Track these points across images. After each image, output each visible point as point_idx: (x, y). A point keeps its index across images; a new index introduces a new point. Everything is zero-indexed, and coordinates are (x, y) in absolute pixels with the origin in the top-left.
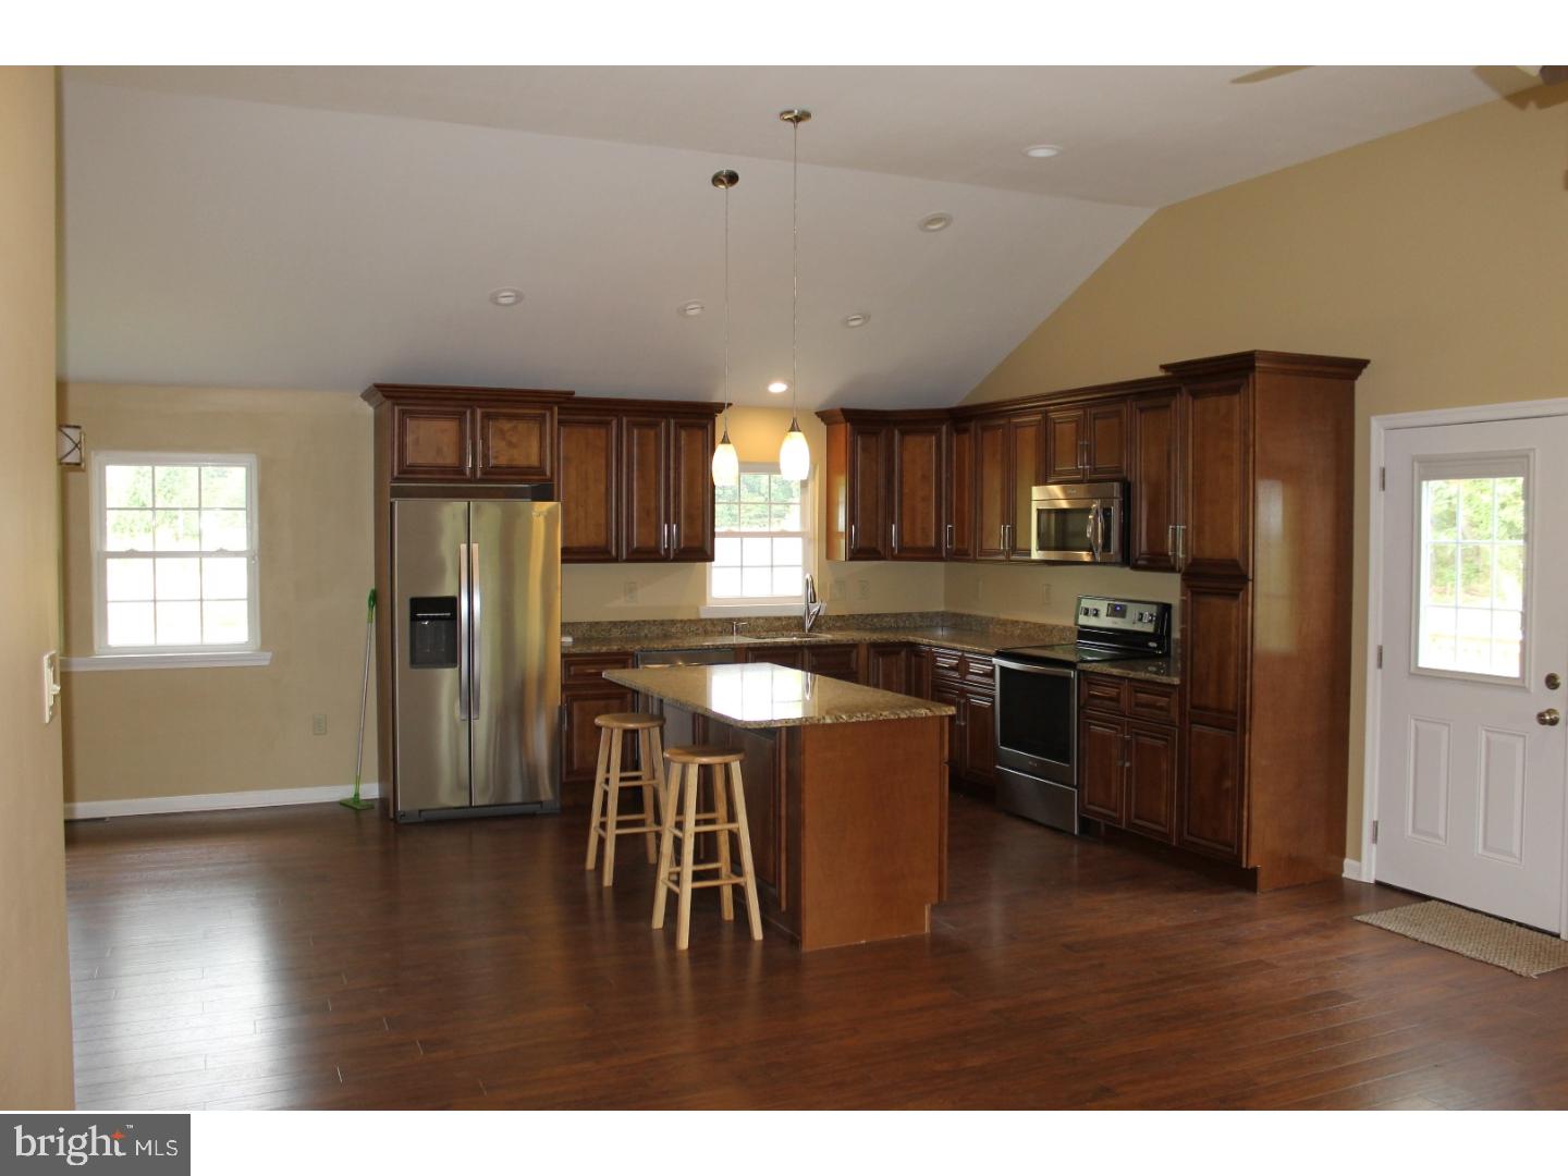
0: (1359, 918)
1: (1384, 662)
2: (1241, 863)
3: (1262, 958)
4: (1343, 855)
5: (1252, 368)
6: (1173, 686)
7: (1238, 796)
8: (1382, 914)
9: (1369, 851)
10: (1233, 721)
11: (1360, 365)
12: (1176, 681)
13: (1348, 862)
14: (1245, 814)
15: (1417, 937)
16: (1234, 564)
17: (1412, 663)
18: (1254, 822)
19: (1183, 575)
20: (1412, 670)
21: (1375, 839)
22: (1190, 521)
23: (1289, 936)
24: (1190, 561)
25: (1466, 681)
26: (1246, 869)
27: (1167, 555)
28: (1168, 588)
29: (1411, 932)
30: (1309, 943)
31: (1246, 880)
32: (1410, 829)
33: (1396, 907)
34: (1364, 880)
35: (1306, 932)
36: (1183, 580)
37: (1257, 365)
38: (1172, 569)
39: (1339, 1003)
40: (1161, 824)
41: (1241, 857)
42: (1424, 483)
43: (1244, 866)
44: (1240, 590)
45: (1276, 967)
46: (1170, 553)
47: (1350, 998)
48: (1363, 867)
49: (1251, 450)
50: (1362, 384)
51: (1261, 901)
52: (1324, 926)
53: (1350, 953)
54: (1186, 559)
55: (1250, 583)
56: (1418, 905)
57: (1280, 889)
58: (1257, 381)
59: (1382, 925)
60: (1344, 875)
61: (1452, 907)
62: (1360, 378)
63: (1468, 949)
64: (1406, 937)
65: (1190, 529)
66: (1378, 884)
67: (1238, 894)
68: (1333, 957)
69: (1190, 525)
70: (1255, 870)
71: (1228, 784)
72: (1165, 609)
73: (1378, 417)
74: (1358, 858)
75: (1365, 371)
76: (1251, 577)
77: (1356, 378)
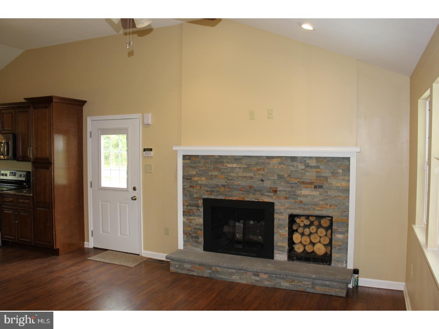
0: (88, 259)
1: (92, 186)
2: (54, 247)
3: (60, 275)
4: (84, 241)
5: (52, 101)
6: (31, 196)
7: (51, 228)
8: (95, 256)
9: (91, 239)
10: (49, 205)
11: (85, 102)
12: (31, 195)
13: (86, 243)
14: (54, 233)
15: (104, 261)
16: (48, 159)
17: (100, 186)
18: (57, 235)
19: (32, 162)
20: (100, 188)
21: (92, 236)
22: (34, 146)
23: (68, 267)
24: (34, 158)
25: (114, 190)
26: (55, 249)
27: (28, 156)
28: (28, 167)
29: (102, 260)
30: (74, 268)
31: (56, 253)
32: (101, 232)
33: (99, 254)
34: (90, 247)
35: (73, 265)
36: (32, 164)
37: (54, 100)
38: (29, 161)
39: (82, 285)
40: (29, 239)
41: (54, 246)
42: (102, 136)
43: (55, 248)
44: (50, 167)
45: (64, 277)
46: (29, 156)
47: (84, 283)
48: (90, 244)
49: (52, 125)
50: (85, 108)
51: (60, 258)
52: (78, 263)
53: (85, 269)
54: (33, 157)
55: (52, 165)
56: (104, 252)
57: (66, 254)
58: (54, 105)
59: (95, 260)
60: (85, 246)
61: (113, 251)
62: (84, 106)
63: (117, 263)
64: (101, 262)
65: (34, 149)
66: (94, 248)
67: (53, 257)
68: (81, 271)
69: (34, 148)
70: (58, 249)
71: (48, 225)
72: (28, 173)
73: (89, 117)
74: (88, 241)
75: (85, 104)
76: (52, 163)
77: (83, 106)
